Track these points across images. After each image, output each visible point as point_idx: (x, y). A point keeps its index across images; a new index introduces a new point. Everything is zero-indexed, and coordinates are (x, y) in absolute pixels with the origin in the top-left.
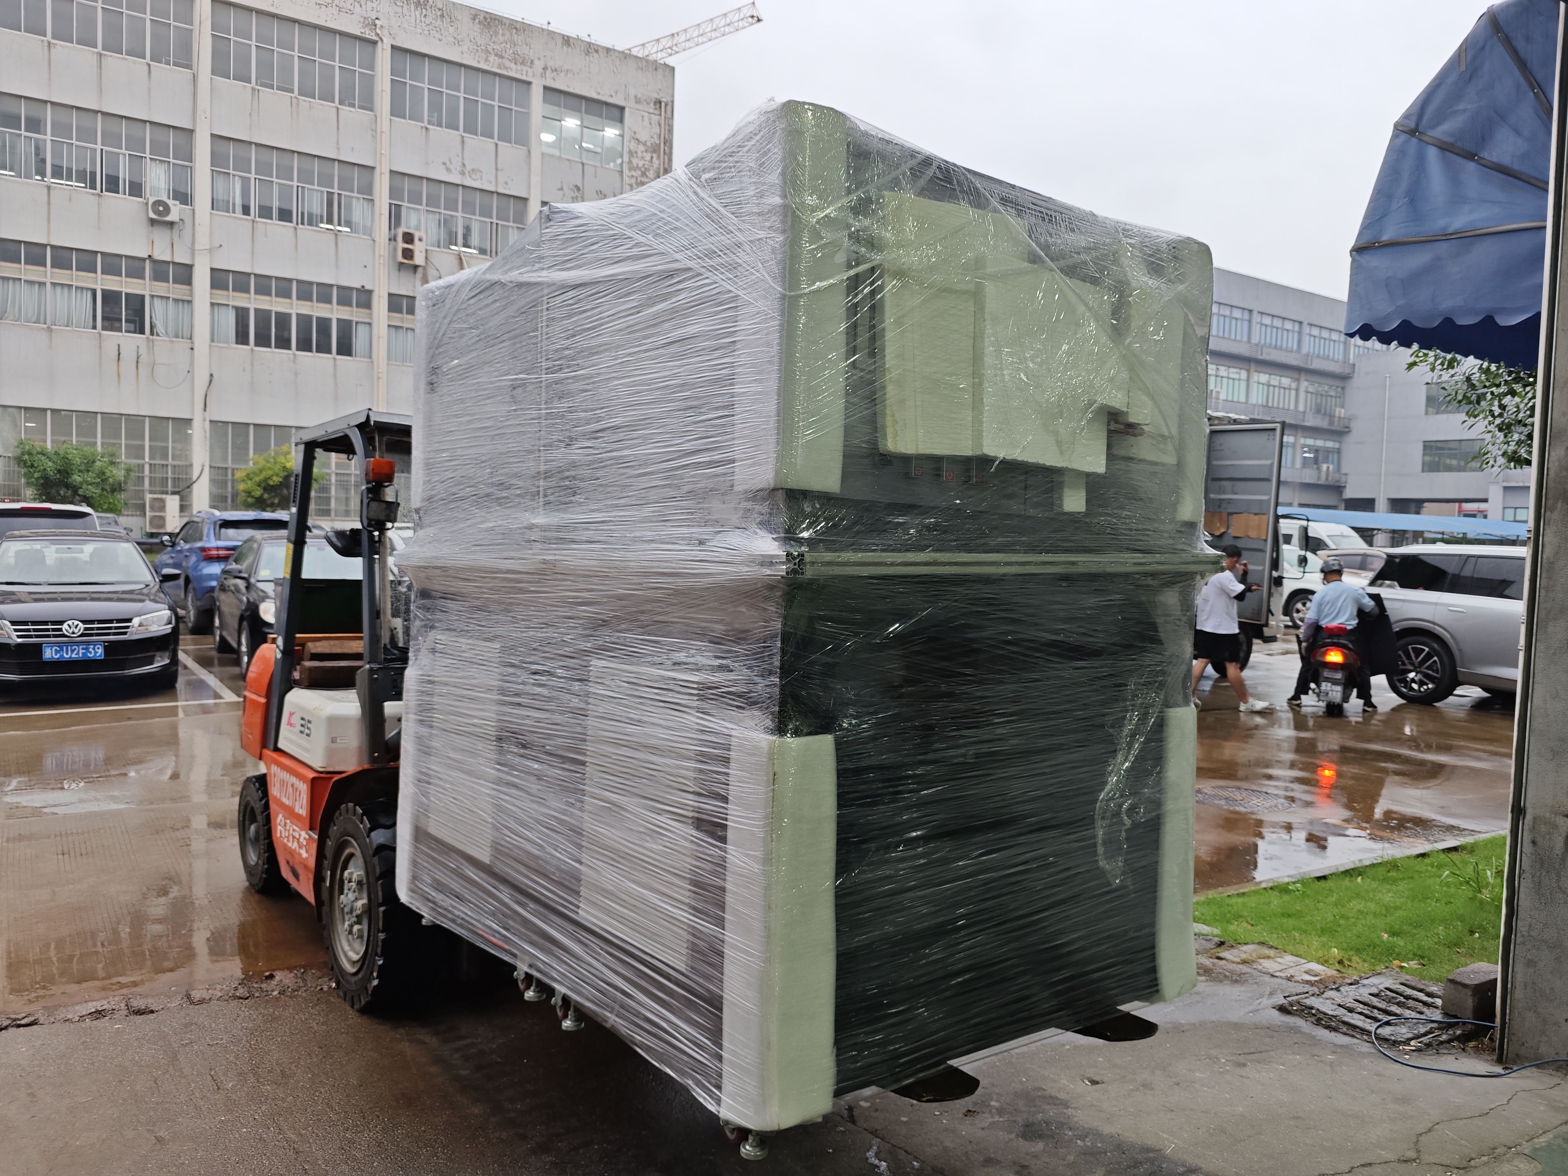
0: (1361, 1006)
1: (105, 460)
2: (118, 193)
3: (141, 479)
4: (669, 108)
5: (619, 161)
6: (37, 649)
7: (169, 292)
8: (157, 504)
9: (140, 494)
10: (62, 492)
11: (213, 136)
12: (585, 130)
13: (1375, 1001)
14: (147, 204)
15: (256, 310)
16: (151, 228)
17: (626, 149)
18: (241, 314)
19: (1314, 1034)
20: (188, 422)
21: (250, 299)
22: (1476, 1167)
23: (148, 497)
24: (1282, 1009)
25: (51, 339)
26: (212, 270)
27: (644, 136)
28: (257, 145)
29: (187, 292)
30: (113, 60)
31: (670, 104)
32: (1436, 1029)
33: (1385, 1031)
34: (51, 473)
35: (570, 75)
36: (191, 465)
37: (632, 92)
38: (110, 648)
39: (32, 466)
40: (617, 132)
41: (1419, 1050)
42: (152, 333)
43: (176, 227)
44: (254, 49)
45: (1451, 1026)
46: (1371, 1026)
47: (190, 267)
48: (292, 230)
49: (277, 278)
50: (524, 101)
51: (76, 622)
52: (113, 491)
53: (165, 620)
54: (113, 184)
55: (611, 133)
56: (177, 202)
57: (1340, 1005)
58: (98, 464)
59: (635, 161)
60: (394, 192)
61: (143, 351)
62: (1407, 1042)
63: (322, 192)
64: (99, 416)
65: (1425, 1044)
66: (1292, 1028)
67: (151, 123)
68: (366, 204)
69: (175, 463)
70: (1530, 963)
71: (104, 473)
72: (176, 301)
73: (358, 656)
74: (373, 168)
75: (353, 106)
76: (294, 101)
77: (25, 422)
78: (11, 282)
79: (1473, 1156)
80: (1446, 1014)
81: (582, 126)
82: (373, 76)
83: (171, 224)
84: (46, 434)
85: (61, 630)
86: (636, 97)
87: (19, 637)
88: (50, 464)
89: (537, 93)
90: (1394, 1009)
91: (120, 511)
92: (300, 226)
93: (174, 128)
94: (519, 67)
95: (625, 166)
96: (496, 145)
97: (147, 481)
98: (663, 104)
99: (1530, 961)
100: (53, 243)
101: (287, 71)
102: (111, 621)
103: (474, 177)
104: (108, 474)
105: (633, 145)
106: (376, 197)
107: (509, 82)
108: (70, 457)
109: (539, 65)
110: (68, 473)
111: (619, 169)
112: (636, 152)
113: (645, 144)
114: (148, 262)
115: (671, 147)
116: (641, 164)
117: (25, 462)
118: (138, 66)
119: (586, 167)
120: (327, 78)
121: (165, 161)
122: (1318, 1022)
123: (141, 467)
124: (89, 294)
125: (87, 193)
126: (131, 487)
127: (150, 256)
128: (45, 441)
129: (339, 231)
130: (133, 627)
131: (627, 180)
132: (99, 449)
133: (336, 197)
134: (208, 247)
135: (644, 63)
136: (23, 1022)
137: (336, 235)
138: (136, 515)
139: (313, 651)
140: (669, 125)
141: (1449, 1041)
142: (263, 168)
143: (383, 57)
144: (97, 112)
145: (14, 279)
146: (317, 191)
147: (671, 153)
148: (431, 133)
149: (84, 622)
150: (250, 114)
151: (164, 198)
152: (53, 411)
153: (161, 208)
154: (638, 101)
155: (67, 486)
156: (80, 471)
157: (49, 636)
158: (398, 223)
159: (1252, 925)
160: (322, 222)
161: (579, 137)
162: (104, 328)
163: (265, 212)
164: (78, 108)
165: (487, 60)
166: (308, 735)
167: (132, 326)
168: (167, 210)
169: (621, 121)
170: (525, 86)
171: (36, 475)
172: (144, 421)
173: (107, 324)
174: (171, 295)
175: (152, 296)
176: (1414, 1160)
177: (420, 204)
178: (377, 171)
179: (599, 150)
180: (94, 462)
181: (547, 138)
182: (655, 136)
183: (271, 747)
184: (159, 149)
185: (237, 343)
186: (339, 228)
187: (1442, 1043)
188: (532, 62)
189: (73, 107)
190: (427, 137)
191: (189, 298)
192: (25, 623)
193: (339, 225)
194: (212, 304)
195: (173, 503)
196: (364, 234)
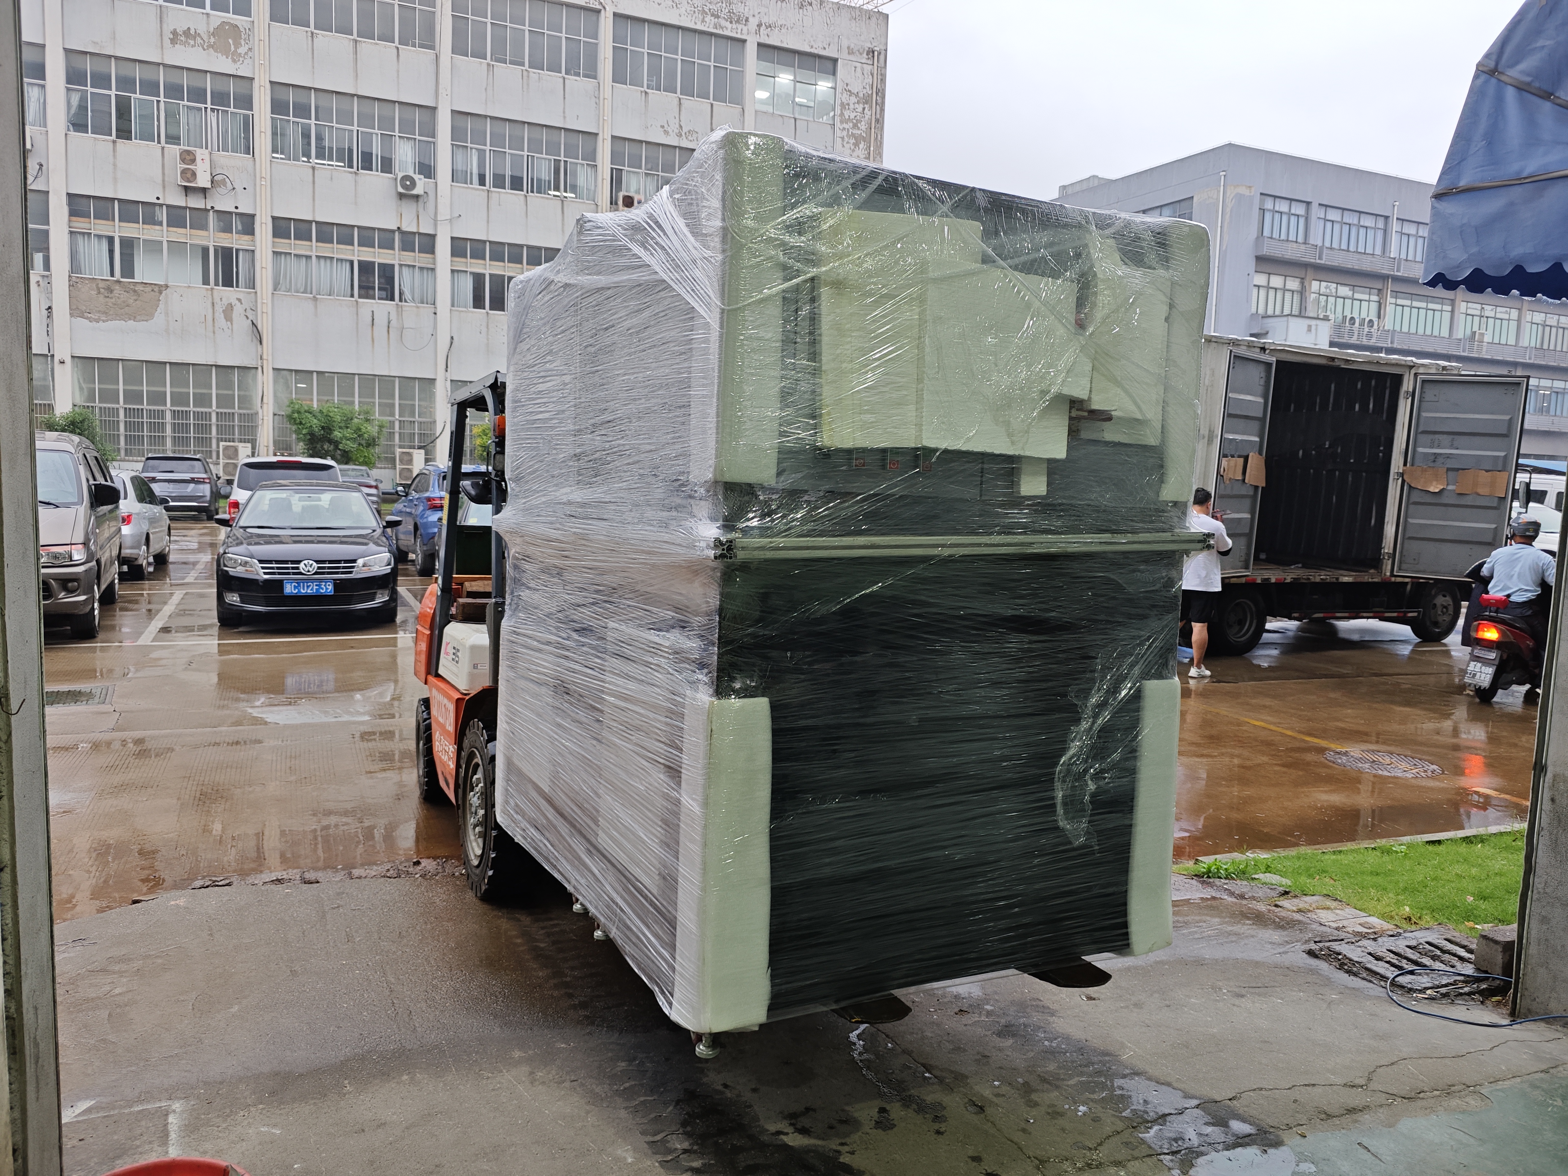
0: (1392, 955)
1: (361, 417)
2: (372, 170)
3: (391, 435)
4: (882, 57)
5: (832, 114)
6: (278, 585)
7: (415, 261)
8: (406, 458)
9: (390, 448)
10: (325, 447)
11: (453, 112)
12: (798, 84)
13: (1410, 953)
14: (396, 179)
15: (491, 275)
16: (399, 202)
17: (838, 102)
18: (478, 279)
19: (1331, 976)
20: (433, 381)
21: (485, 265)
22: (1423, 1099)
23: (398, 451)
24: (1311, 953)
25: (316, 307)
26: (452, 238)
27: (856, 87)
28: (492, 118)
29: (431, 260)
30: (367, 46)
31: (883, 52)
32: (1460, 981)
33: (1403, 980)
34: (316, 430)
35: (783, 30)
36: (435, 422)
37: (845, 43)
38: (339, 585)
39: (301, 423)
40: (830, 85)
41: (1432, 999)
42: (401, 300)
43: (421, 200)
44: (489, 26)
45: (1478, 980)
46: (1390, 973)
47: (433, 237)
48: (522, 199)
49: (509, 244)
50: (739, 60)
51: (311, 562)
52: (368, 445)
53: (385, 562)
54: (367, 163)
55: (824, 86)
56: (422, 177)
57: (1370, 954)
58: (356, 420)
59: (847, 114)
60: (616, 157)
61: (393, 317)
62: (1423, 990)
63: (550, 160)
64: (357, 377)
65: (1442, 994)
66: (1311, 970)
67: (400, 103)
68: (589, 169)
69: (421, 419)
70: (1544, 920)
71: (360, 429)
72: (421, 269)
73: (487, 595)
74: (596, 134)
75: (578, 75)
76: (525, 73)
77: (296, 383)
78: (283, 256)
79: (1426, 1089)
80: (1478, 970)
81: (795, 81)
82: (597, 44)
83: (417, 197)
84: (312, 395)
85: (298, 568)
86: (848, 48)
87: (265, 573)
88: (315, 421)
89: (751, 49)
90: (1426, 961)
91: (374, 463)
92: (530, 194)
93: (419, 106)
94: (734, 26)
95: (837, 119)
96: (712, 105)
97: (397, 436)
98: (876, 53)
99: (1544, 917)
100: (317, 219)
101: (518, 44)
102: (339, 562)
103: (690, 138)
104: (363, 430)
105: (845, 97)
106: (599, 163)
107: (725, 41)
108: (331, 414)
109: (753, 22)
110: (330, 429)
111: (831, 122)
112: (848, 104)
113: (857, 95)
114: (397, 234)
115: (883, 97)
116: (852, 116)
117: (295, 419)
118: (387, 50)
119: (798, 122)
120: (555, 49)
121: (411, 138)
122: (1341, 967)
123: (392, 423)
124: (348, 265)
125: (345, 171)
126: (383, 441)
127: (399, 228)
128: (312, 400)
129: (566, 197)
130: (358, 567)
131: (839, 133)
132: (357, 407)
133: (562, 164)
134: (449, 217)
135: (858, 13)
136: (220, 884)
137: (562, 201)
138: (388, 468)
139: (469, 590)
140: (881, 75)
141: (1469, 994)
142: (498, 140)
143: (606, 24)
144: (353, 95)
145: (286, 254)
146: (545, 159)
147: (883, 103)
148: (650, 96)
149: (317, 562)
150: (486, 89)
151: (411, 173)
152: (318, 372)
153: (408, 183)
154: (851, 52)
155: (330, 441)
156: (340, 428)
157: (288, 574)
158: (619, 189)
159: (1335, 881)
160: (550, 189)
161: (792, 93)
162: (360, 297)
163: (499, 181)
164: (337, 93)
165: (703, 21)
166: (457, 662)
167: (384, 294)
168: (413, 184)
169: (834, 73)
170: (740, 44)
171: (304, 431)
172: (394, 382)
173: (363, 292)
174: (417, 264)
175: (401, 265)
176: (1362, 1087)
177: (640, 168)
178: (600, 137)
179: (812, 104)
180: (352, 419)
181: (762, 95)
182: (867, 87)
183: (433, 673)
184: (407, 127)
185: (474, 307)
186: (565, 194)
187: (1461, 994)
188: (747, 20)
189: (333, 92)
190: (646, 101)
191: (432, 266)
192: (270, 562)
193: (566, 191)
194: (453, 271)
195: (419, 456)
196: (588, 200)
